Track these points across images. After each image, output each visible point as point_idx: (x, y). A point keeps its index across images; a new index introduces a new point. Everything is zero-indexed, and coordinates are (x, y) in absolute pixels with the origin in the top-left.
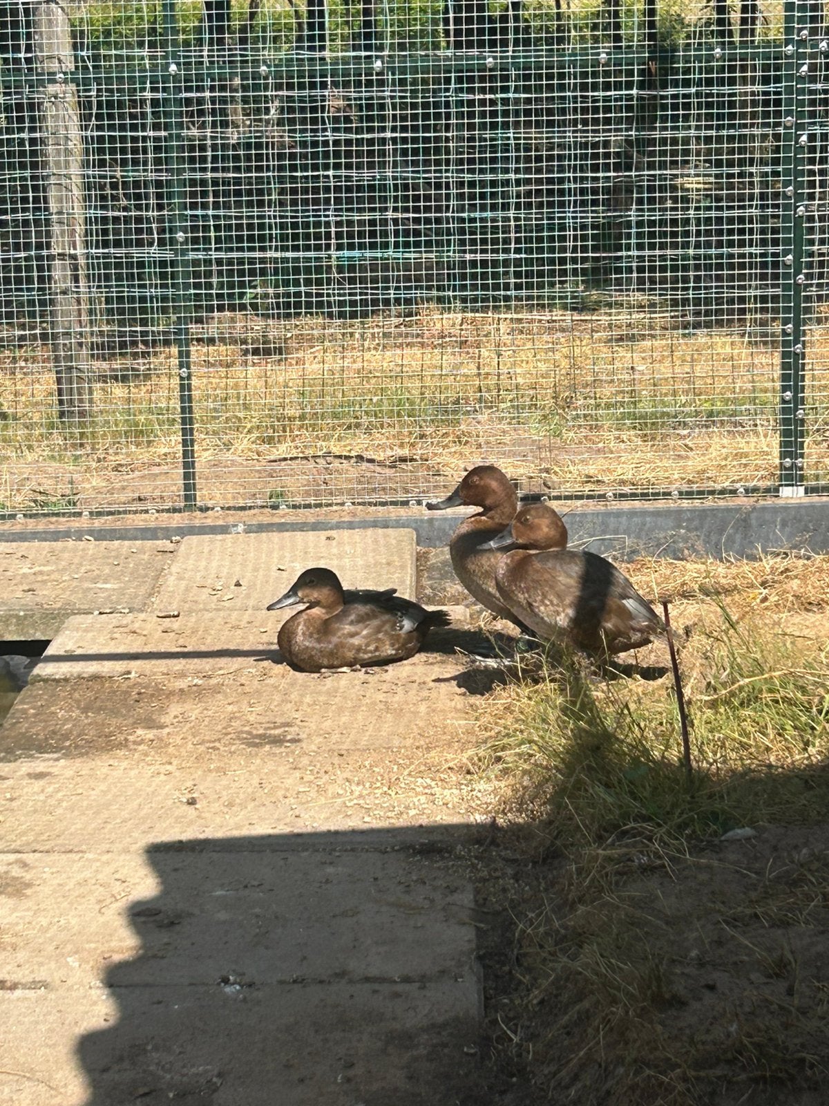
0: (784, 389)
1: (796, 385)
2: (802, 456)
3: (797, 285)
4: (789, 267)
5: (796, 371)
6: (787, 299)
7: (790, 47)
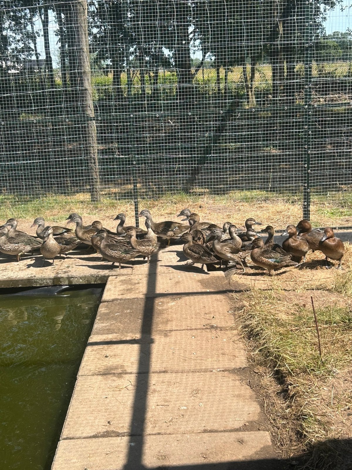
0: (304, 202)
1: (308, 201)
2: (309, 220)
3: (308, 173)
4: (306, 168)
5: (308, 196)
6: (305, 177)
7: (306, 106)
